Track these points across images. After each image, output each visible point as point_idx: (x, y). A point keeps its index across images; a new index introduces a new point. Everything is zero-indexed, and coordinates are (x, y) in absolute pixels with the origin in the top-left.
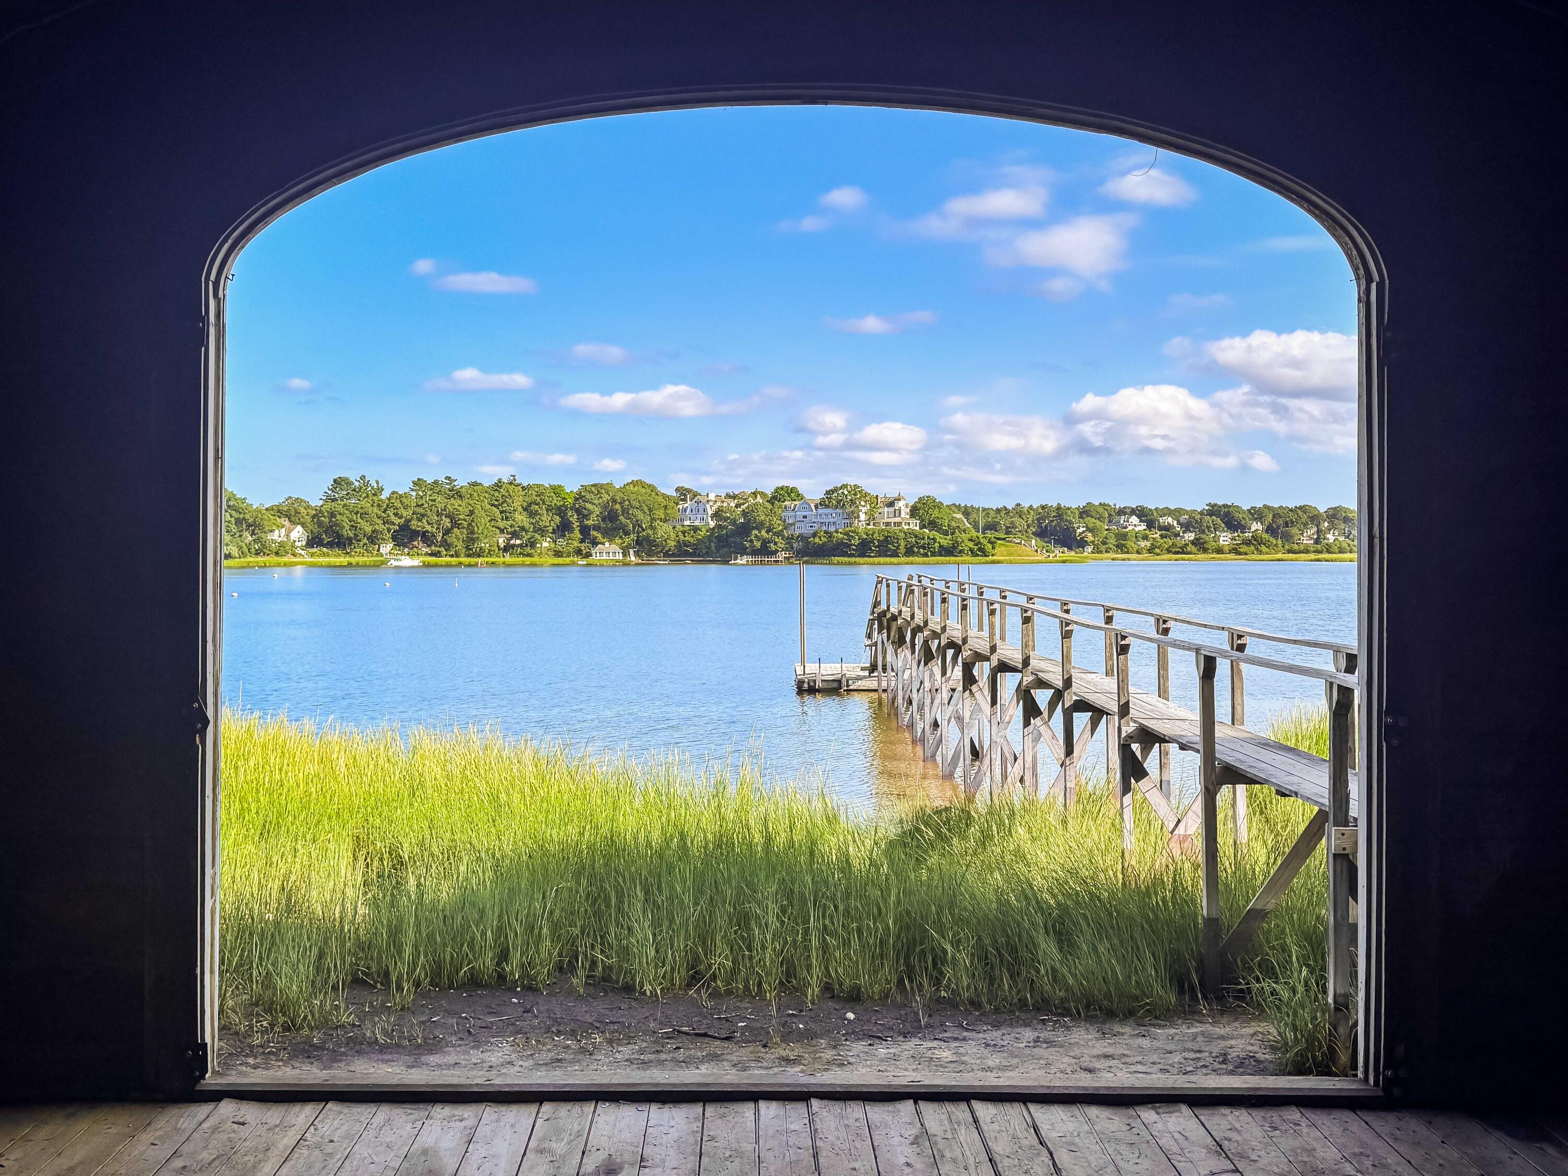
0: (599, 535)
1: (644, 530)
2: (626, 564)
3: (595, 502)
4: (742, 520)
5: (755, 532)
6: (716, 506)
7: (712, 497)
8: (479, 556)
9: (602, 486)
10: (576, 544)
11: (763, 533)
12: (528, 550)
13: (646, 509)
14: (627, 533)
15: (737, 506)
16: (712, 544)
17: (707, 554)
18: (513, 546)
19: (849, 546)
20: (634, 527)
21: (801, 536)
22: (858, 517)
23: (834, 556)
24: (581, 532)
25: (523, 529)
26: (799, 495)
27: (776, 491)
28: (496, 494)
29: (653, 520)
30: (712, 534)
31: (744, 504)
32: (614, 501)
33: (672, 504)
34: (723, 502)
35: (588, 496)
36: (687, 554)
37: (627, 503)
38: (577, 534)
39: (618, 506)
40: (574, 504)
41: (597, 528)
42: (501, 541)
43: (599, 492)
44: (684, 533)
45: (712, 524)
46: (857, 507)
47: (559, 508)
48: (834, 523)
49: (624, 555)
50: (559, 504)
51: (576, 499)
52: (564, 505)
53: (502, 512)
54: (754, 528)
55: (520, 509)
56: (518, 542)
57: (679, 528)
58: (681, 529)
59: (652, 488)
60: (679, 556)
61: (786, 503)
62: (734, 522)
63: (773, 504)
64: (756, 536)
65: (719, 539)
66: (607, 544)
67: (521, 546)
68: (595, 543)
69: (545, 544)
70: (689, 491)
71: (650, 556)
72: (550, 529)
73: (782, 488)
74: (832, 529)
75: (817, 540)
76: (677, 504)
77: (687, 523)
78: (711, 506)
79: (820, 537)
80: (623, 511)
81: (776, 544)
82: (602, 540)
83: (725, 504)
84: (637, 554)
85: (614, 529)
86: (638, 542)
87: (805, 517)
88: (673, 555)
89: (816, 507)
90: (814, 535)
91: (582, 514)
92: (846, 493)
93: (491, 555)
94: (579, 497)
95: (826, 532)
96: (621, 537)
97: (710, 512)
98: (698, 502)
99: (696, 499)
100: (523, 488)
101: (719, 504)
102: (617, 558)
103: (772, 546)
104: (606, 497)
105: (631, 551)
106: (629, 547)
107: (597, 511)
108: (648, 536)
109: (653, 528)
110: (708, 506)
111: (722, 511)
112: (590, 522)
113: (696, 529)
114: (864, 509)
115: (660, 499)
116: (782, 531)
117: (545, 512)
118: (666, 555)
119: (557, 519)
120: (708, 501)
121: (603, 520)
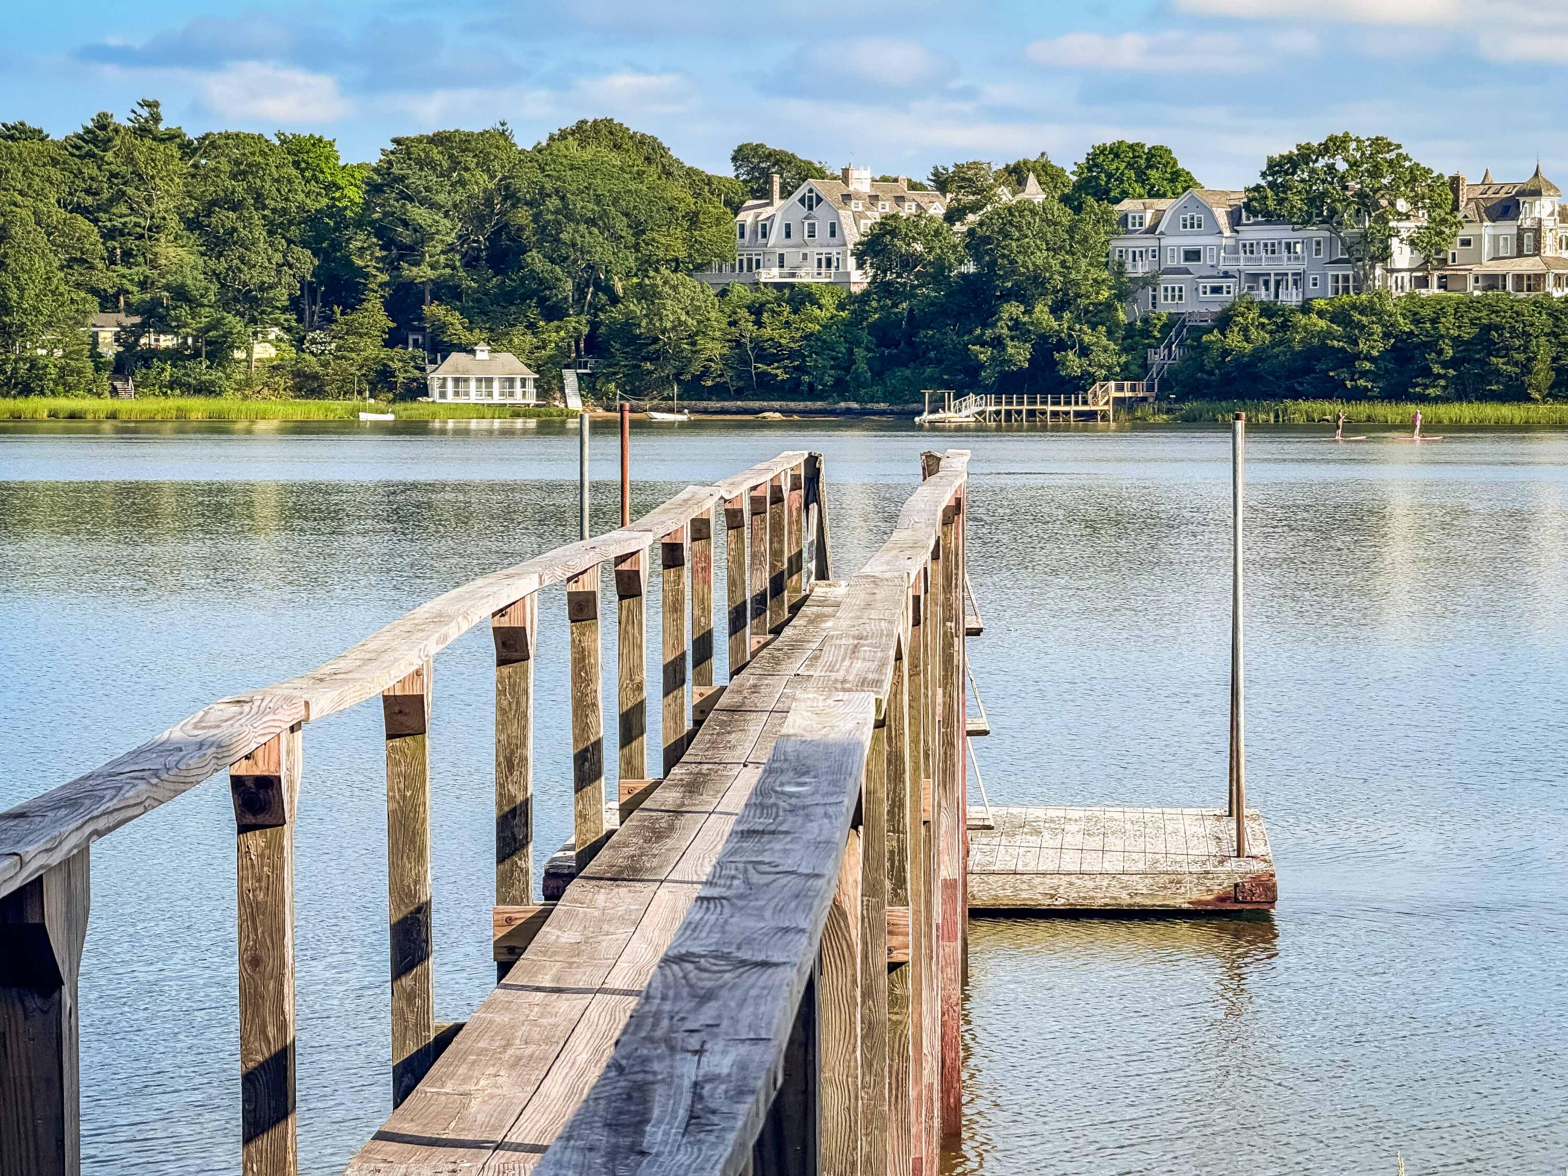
0: (455, 320)
1: (615, 300)
3: (441, 198)
4: (970, 268)
5: (1013, 309)
6: (875, 216)
7: (861, 183)
8: (26, 391)
9: (466, 141)
10: (372, 349)
11: (1042, 312)
12: (202, 370)
13: (621, 224)
14: (554, 313)
15: (953, 216)
16: (859, 352)
17: (841, 388)
18: (148, 357)
19: (1348, 360)
20: (580, 290)
21: (1174, 322)
22: (1385, 255)
23: (1296, 396)
24: (390, 307)
25: (181, 294)
26: (1176, 176)
27: (1094, 161)
28: (90, 169)
29: (647, 264)
30: (859, 317)
31: (975, 208)
32: (510, 195)
33: (717, 208)
34: (900, 199)
35: (417, 179)
36: (768, 388)
37: (553, 203)
38: (378, 314)
39: (523, 216)
40: (368, 206)
41: (447, 292)
42: (106, 336)
43: (455, 164)
44: (756, 310)
45: (859, 279)
46: (1382, 219)
47: (313, 220)
48: (1299, 279)
49: (544, 391)
50: (312, 205)
51: (374, 189)
52: (330, 212)
53: (109, 235)
54: (1007, 296)
55: (174, 223)
56: (167, 341)
57: (740, 292)
58: (750, 296)
59: (651, 150)
60: (739, 394)
61: (1127, 205)
62: (940, 269)
63: (1078, 210)
64: (1016, 325)
65: (884, 333)
66: (483, 353)
67: (174, 356)
68: (439, 347)
69: (263, 351)
70: (781, 160)
71: (636, 393)
72: (282, 296)
73: (1115, 151)
74: (1291, 298)
75: (1234, 339)
76: (738, 207)
77: (771, 274)
78: (857, 217)
79: (1245, 330)
80: (542, 230)
81: (1084, 351)
82: (466, 337)
83: (907, 210)
84: (589, 386)
85: (508, 297)
86: (594, 345)
87: (1193, 255)
88: (720, 391)
89: (1235, 219)
90: (1224, 321)
91: (396, 244)
92: (1342, 166)
93: (69, 389)
94: (385, 179)
95: (1268, 310)
96: (531, 326)
97: (853, 234)
98: (811, 202)
99: (803, 190)
100: (188, 149)
101: (886, 207)
102: (518, 399)
103: (1073, 363)
104: (480, 183)
105: (570, 378)
106: (560, 361)
107: (448, 231)
108: (629, 324)
109: (645, 294)
110: (846, 217)
111: (893, 233)
112: (422, 273)
113: (799, 298)
114: (1407, 228)
115: (676, 191)
116: (1109, 306)
117: (260, 233)
118: (694, 390)
119: (306, 261)
120: (847, 197)
121: (471, 262)
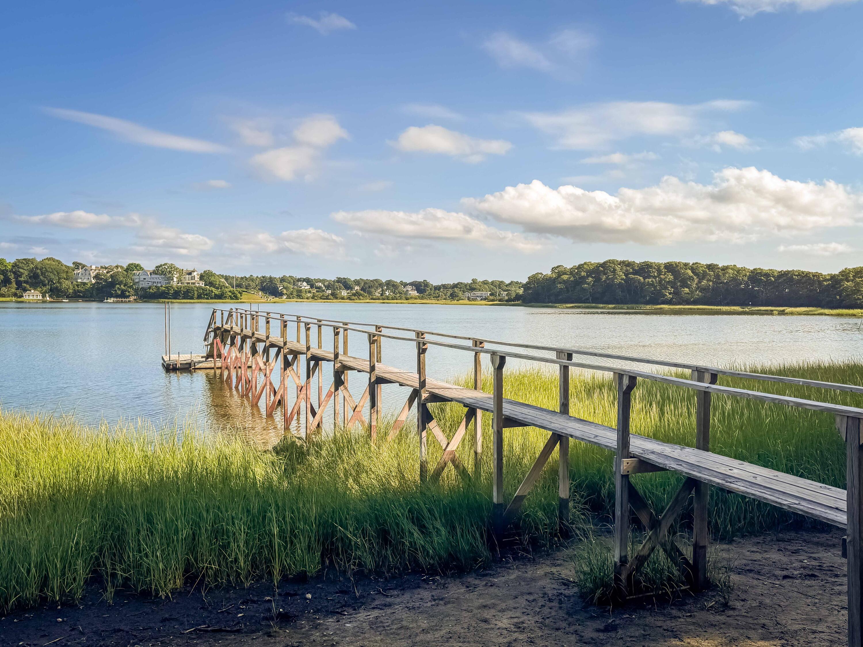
0: (28, 286)
1: (54, 284)
2: (44, 302)
3: (25, 268)
4: (110, 280)
5: (118, 286)
7: (94, 267)
9: (29, 260)
10: (13, 290)
11: (122, 286)
13: (56, 273)
14: (45, 285)
15: (107, 273)
16: (94, 292)
17: (91, 297)
19: (168, 294)
20: (49, 282)
21: (142, 288)
22: (173, 279)
23: (160, 298)
24: (17, 284)
26: (141, 268)
27: (129, 265)
29: (60, 279)
30: (94, 287)
31: (111, 272)
32: (37, 268)
33: (71, 271)
34: (99, 270)
35: (20, 265)
36: (80, 297)
37: (44, 269)
38: (14, 285)
39: (39, 271)
40: (12, 269)
41: (26, 282)
43: (27, 263)
44: (78, 286)
45: (94, 281)
46: (172, 274)
47: (3, 271)
48: (160, 283)
49: (43, 297)
50: (2, 269)
51: (13, 266)
52: (5, 270)
54: (117, 284)
58: (76, 283)
59: (59, 262)
60: (75, 298)
61: (134, 272)
62: (106, 281)
63: (127, 272)
64: (118, 288)
65: (98, 289)
66: (33, 291)
68: (25, 290)
70: (80, 264)
71: (58, 297)
73: (132, 264)
74: (159, 285)
75: (151, 290)
76: (74, 271)
77: (79, 281)
78: (93, 272)
79: (153, 289)
80: (42, 273)
81: (129, 292)
82: (30, 289)
83: (101, 271)
84: (50, 296)
85: (37, 283)
86: (51, 290)
87: (145, 279)
88: (71, 297)
89: (151, 274)
90: (150, 288)
91: (17, 275)
92: (166, 267)
94: (15, 265)
95: (156, 287)
96: (41, 287)
97: (93, 274)
98: (86, 270)
99: (84, 268)
101: (97, 271)
102: (39, 298)
103: (127, 294)
104: (32, 266)
105: (47, 295)
106: (46, 292)
107: (26, 273)
108: (57, 287)
109: (60, 283)
110: (91, 272)
111: (99, 275)
112: (22, 279)
113: (84, 284)
114: (176, 276)
115: (64, 268)
116: (132, 285)
118: (68, 297)
119: (2, 277)
120: (91, 270)
121: (30, 277)
